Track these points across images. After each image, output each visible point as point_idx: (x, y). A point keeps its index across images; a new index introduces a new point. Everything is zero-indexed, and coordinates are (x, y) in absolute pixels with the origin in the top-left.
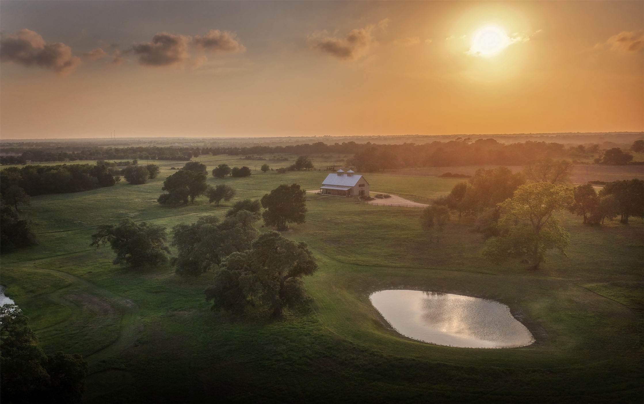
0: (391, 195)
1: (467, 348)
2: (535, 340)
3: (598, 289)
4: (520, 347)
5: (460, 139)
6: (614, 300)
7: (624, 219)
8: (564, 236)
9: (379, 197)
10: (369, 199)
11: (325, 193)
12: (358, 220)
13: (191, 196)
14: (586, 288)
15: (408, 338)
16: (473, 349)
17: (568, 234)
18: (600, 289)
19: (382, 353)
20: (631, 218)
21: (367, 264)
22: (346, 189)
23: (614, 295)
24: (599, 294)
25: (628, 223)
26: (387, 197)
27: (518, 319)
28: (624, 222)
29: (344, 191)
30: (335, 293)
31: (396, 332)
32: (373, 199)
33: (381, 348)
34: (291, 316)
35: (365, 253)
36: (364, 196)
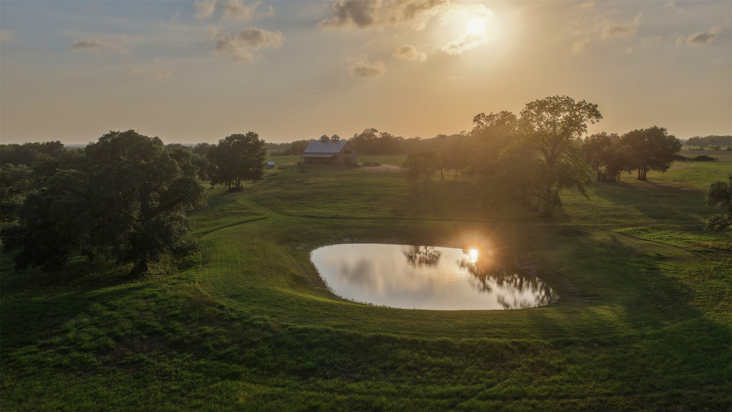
0: (382, 164)
7: (641, 175)
9: (368, 165)
10: (356, 166)
11: (306, 162)
14: (618, 232)
18: (637, 232)
19: (272, 320)
21: (324, 216)
22: (330, 156)
23: (660, 238)
24: (640, 237)
25: (647, 178)
26: (377, 165)
28: (642, 178)
29: (328, 158)
30: (253, 244)
31: (330, 292)
32: (360, 166)
33: (276, 314)
34: (160, 274)
35: (327, 208)
36: (350, 164)
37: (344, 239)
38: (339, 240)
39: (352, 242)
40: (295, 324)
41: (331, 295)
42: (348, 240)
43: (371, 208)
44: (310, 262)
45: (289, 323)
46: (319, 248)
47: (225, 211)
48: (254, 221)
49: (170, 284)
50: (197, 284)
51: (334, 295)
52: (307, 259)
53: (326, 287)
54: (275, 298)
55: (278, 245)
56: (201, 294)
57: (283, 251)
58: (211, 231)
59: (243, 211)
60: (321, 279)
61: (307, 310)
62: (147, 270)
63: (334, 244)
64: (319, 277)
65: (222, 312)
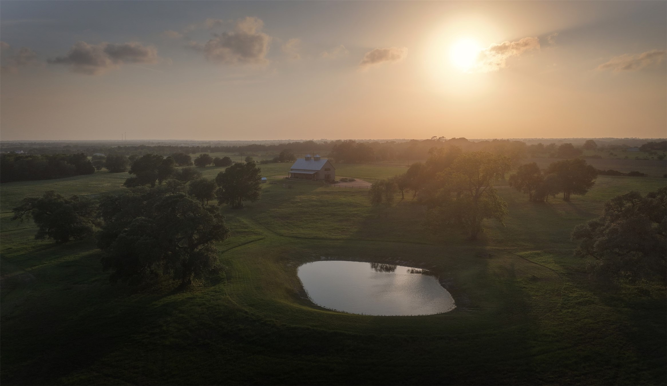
0: (355, 179)
1: (380, 316)
2: (456, 307)
3: (531, 256)
4: (438, 314)
5: (435, 138)
6: (544, 266)
7: (566, 197)
8: (501, 205)
9: (343, 180)
10: (334, 182)
11: (293, 178)
12: (314, 199)
13: (158, 180)
14: (519, 256)
15: (320, 307)
16: (386, 316)
17: (505, 203)
18: (533, 256)
19: (276, 322)
20: (573, 196)
21: (307, 237)
23: (545, 261)
24: (531, 260)
25: (570, 200)
26: (352, 181)
27: (444, 286)
28: (567, 199)
29: (311, 174)
30: (258, 263)
31: (310, 301)
32: (337, 182)
33: (278, 318)
34: (200, 286)
35: (309, 228)
36: (329, 180)
37: (321, 257)
38: (318, 259)
39: (327, 259)
40: (290, 324)
41: (310, 304)
42: (324, 258)
43: (342, 229)
44: (297, 277)
45: (286, 324)
46: (303, 264)
47: (233, 230)
48: (256, 241)
49: (212, 296)
50: (228, 296)
51: (313, 303)
52: (294, 273)
53: (307, 298)
54: (277, 307)
55: (275, 263)
56: (232, 303)
57: (278, 268)
58: (227, 250)
59: (246, 230)
60: (305, 291)
61: (296, 316)
62: (191, 284)
63: (314, 261)
64: (303, 289)
65: (247, 316)
